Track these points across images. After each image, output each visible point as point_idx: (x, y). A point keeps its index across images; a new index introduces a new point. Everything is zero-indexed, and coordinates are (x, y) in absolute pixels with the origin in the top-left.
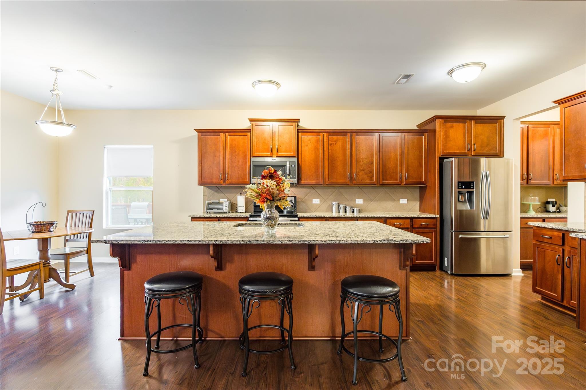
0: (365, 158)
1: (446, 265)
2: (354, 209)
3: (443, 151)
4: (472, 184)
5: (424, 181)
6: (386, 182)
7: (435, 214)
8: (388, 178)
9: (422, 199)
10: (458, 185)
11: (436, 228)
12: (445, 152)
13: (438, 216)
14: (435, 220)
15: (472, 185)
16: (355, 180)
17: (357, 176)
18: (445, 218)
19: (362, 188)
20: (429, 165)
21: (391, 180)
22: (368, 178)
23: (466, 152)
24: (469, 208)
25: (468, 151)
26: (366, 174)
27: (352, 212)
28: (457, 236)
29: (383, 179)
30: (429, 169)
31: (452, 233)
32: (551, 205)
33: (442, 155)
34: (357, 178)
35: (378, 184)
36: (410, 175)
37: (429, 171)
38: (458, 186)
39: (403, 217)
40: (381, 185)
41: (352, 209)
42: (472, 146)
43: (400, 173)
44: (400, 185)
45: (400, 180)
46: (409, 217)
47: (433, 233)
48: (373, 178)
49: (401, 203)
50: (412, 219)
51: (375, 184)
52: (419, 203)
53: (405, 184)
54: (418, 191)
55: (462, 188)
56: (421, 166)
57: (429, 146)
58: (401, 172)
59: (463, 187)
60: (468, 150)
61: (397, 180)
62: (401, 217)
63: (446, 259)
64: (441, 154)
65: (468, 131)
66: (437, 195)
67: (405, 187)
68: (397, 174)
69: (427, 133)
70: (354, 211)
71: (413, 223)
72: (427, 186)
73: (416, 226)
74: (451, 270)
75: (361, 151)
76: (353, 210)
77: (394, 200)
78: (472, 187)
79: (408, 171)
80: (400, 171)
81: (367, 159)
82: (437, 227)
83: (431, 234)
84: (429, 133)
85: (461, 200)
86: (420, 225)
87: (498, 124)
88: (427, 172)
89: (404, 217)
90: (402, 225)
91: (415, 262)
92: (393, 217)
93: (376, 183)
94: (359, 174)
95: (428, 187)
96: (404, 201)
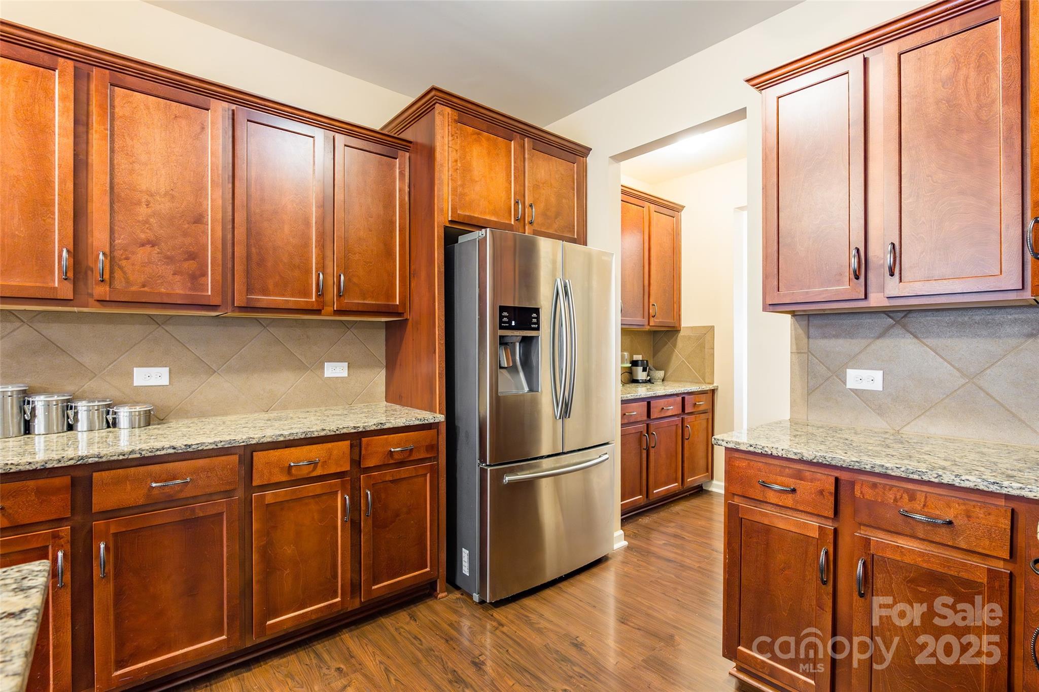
0: (162, 191)
1: (466, 570)
2: (115, 413)
3: (454, 210)
4: (534, 315)
5: (398, 303)
6: (264, 300)
7: (431, 409)
8: (271, 287)
9: (392, 364)
10: (501, 317)
11: (436, 458)
12: (461, 213)
13: (441, 418)
14: (433, 432)
15: (534, 318)
16: (107, 280)
17: (121, 268)
18: (461, 424)
19: (164, 323)
20: (413, 255)
21: (283, 295)
22: (178, 278)
23: (513, 223)
24: (526, 389)
25: (516, 222)
26: (170, 259)
27: (109, 427)
28: (498, 477)
29: (250, 290)
30: (412, 267)
31: (483, 472)
32: (640, 369)
33: (451, 222)
34: (118, 274)
35: (230, 309)
36: (355, 280)
37: (412, 272)
38: (501, 322)
39: (322, 434)
40: (242, 309)
41: (108, 413)
42: (527, 210)
43: (316, 271)
44: (318, 312)
45: (318, 296)
46: (345, 431)
47: (428, 475)
48: (203, 279)
49: (326, 375)
50: (357, 438)
51: (214, 307)
52: (383, 373)
53: (339, 312)
54: (382, 335)
55: (510, 328)
56: (390, 253)
57: (412, 194)
58: (322, 268)
59: (513, 323)
60: (517, 220)
61: (307, 294)
62: (316, 434)
63: (465, 553)
64: (450, 219)
65: (516, 165)
66: (439, 348)
67: (341, 321)
68: (308, 272)
69: (407, 154)
70: (114, 419)
71: (363, 452)
72: (407, 320)
73: (370, 463)
74: (482, 592)
75: (143, 158)
76: (110, 417)
77: (301, 367)
78: (535, 324)
79: (345, 267)
80: (316, 264)
81: (173, 197)
82: (438, 453)
83: (421, 479)
84: (413, 156)
85: (506, 366)
86: (388, 454)
87: (577, 165)
88: (409, 276)
89: (329, 434)
90: (319, 464)
91: (369, 590)
92: (282, 439)
93: (216, 301)
94: (127, 259)
95: (410, 324)
96: (335, 370)
